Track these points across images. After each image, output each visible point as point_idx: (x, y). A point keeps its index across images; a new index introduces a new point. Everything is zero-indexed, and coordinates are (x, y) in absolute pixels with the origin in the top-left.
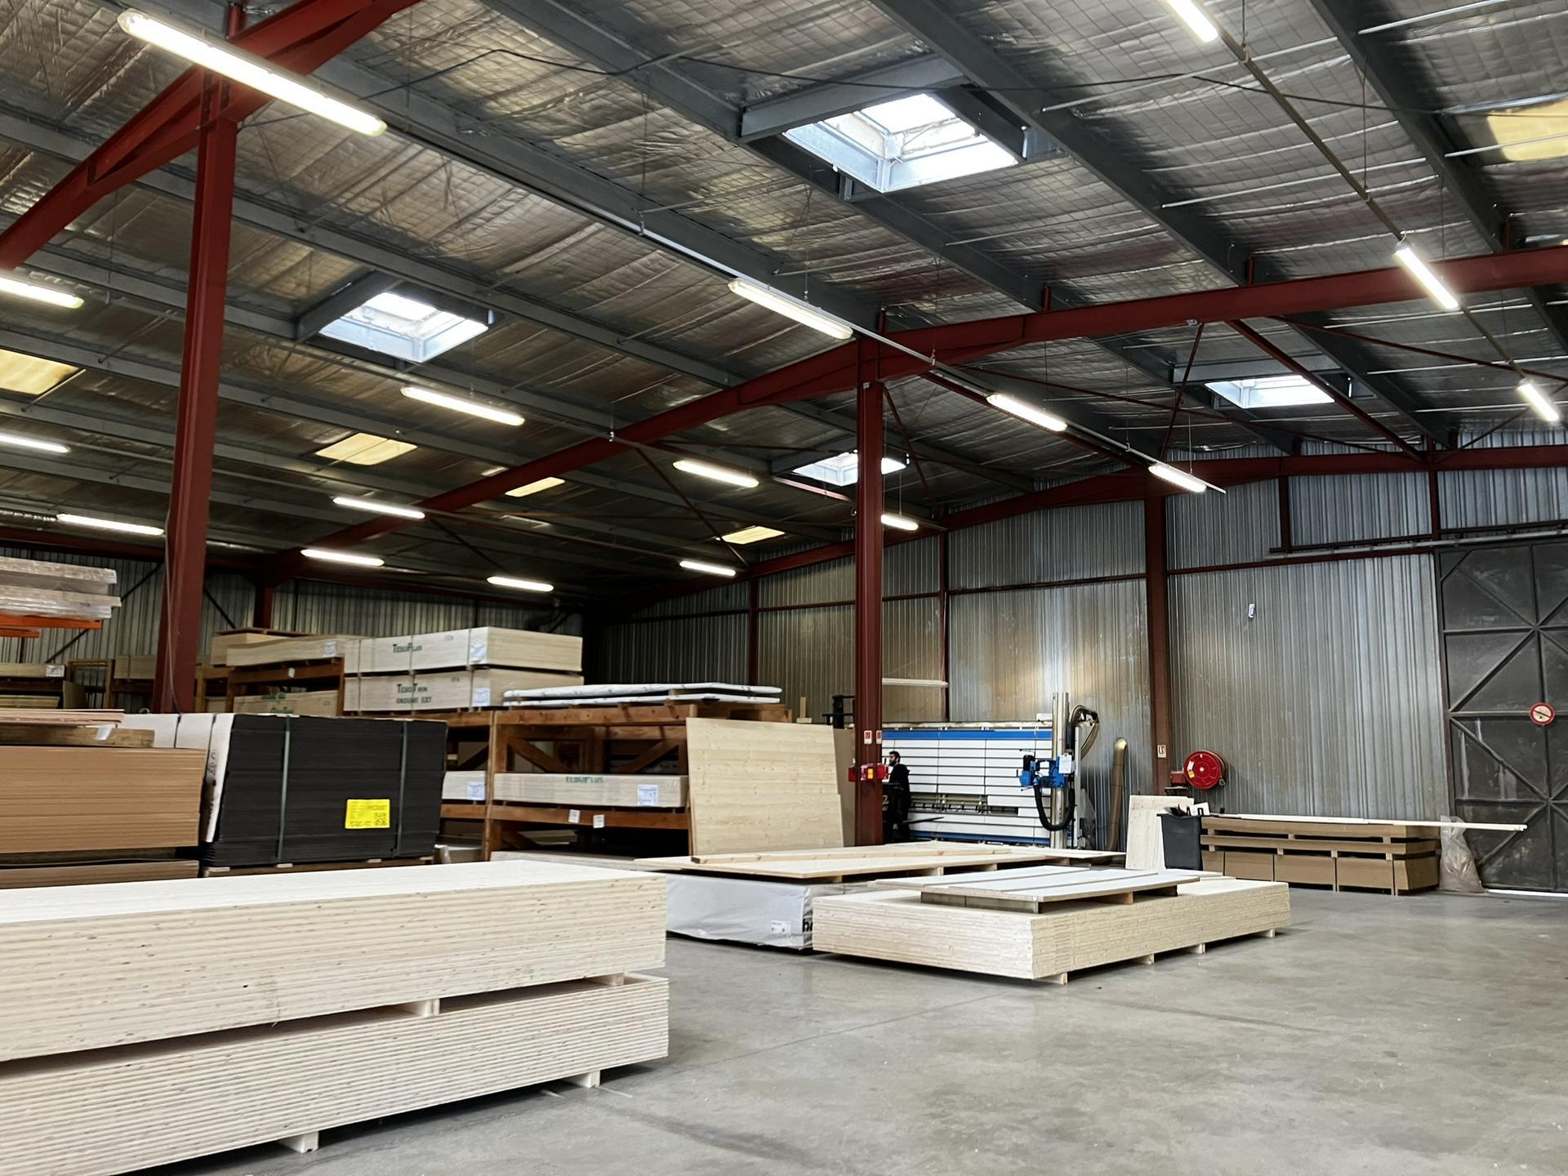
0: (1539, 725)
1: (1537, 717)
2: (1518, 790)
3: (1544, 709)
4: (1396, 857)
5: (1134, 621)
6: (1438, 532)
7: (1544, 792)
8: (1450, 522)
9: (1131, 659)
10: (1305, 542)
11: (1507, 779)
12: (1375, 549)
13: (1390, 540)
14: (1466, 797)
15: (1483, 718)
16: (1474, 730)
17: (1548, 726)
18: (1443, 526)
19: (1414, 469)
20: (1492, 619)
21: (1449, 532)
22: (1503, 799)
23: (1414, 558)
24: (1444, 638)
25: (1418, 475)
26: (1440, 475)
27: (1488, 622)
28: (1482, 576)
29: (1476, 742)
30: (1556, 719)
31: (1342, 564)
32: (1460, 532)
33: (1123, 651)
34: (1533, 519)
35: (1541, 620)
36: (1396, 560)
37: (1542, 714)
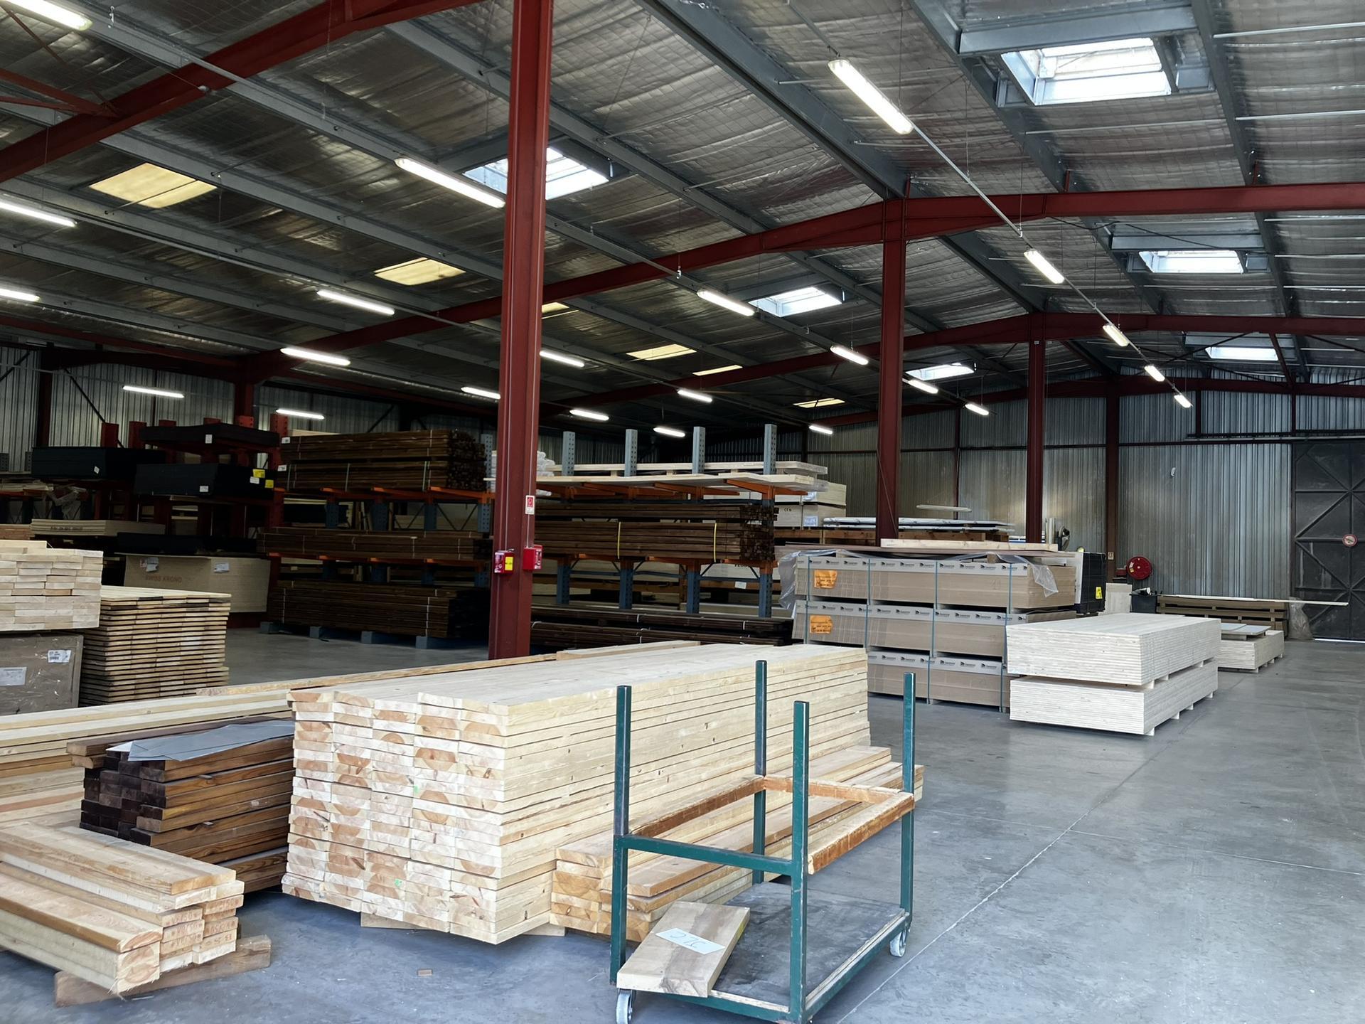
0: (1346, 546)
1: (1347, 543)
2: (1332, 582)
3: (1351, 538)
4: (1277, 620)
5: (1093, 474)
6: (1294, 432)
7: (1347, 584)
8: (1301, 425)
9: (1090, 498)
10: (1210, 431)
11: (1326, 576)
12: (1254, 438)
13: (1264, 434)
14: (1301, 586)
15: (1314, 541)
16: (1309, 548)
17: (1353, 547)
18: (1297, 428)
19: (1282, 393)
20: (1324, 484)
21: (1300, 431)
22: (1323, 588)
23: (1278, 446)
24: (1295, 495)
25: (1285, 397)
26: (1297, 397)
27: (1321, 487)
28: (1319, 459)
29: (1309, 555)
30: (1358, 543)
31: (1232, 446)
32: (1307, 432)
33: (1085, 492)
34: (1351, 427)
35: (1353, 486)
36: (1266, 446)
37: (1349, 540)
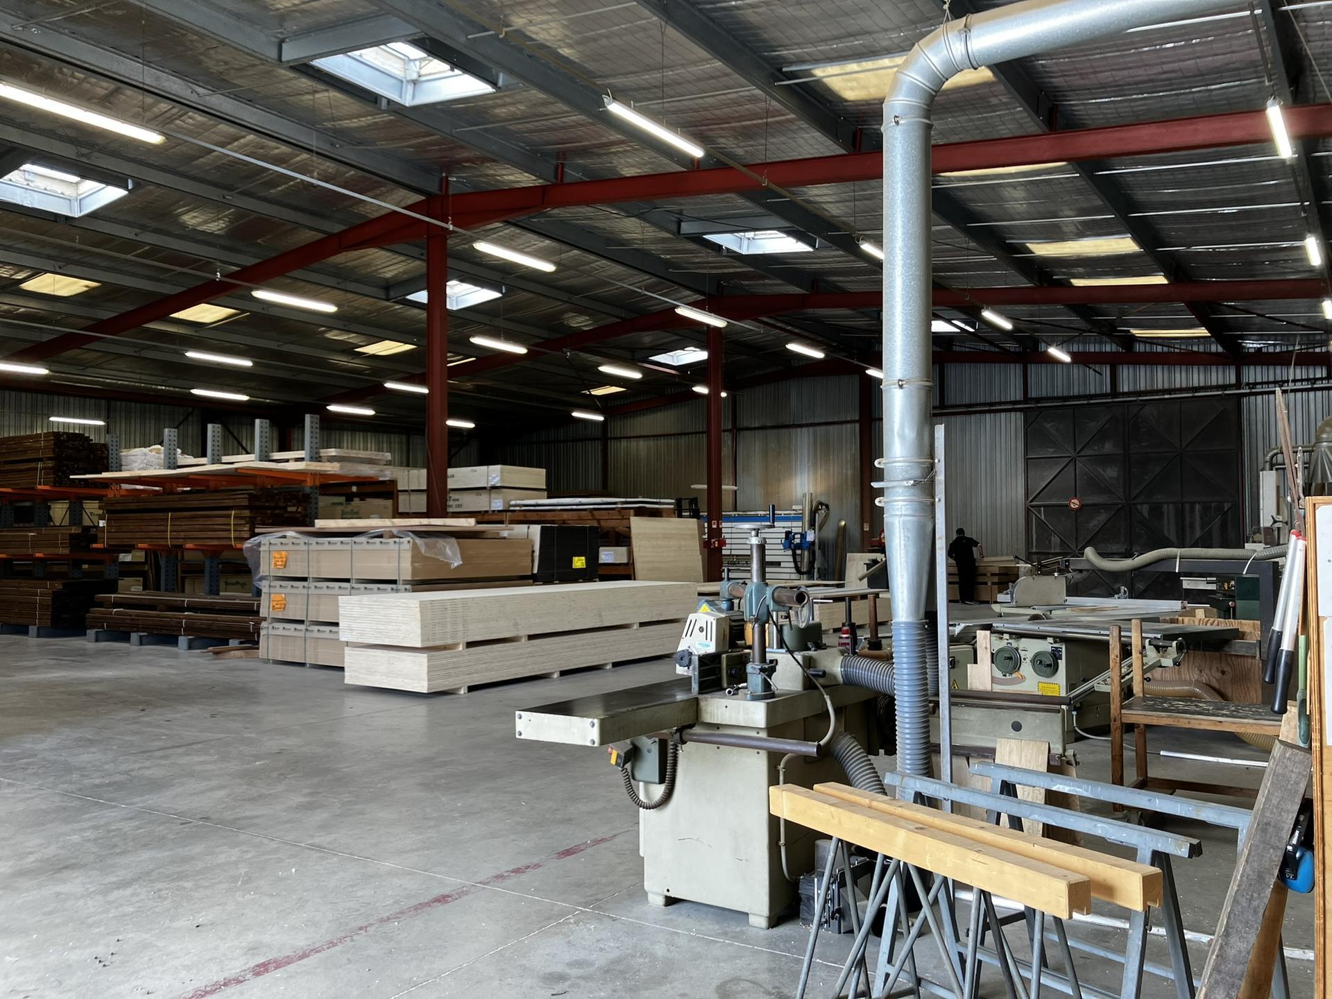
0: (1072, 509)
1: (1072, 506)
2: (1061, 546)
3: (1076, 501)
4: (994, 583)
5: (851, 448)
6: (1027, 399)
7: (1073, 547)
8: (1033, 394)
9: (849, 472)
10: (953, 403)
11: (1055, 540)
12: (992, 408)
13: (1000, 403)
14: (1034, 550)
15: (1045, 506)
16: (1040, 513)
17: (1077, 510)
18: (1029, 396)
19: (1015, 362)
20: (1052, 450)
21: (1032, 399)
22: (1053, 551)
23: (1013, 414)
24: (1027, 461)
25: (1017, 365)
26: (1029, 366)
27: (1050, 452)
28: (1048, 425)
29: (1041, 520)
30: (1082, 507)
31: (973, 417)
32: (1038, 400)
33: (844, 467)
34: (1076, 393)
35: (1078, 450)
36: (1003, 415)
37: (1075, 504)
